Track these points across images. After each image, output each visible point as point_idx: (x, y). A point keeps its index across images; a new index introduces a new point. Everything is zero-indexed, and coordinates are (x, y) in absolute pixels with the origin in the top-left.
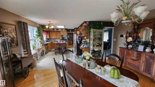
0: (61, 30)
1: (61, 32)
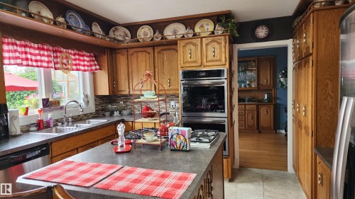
0: (181, 30)
1: (181, 44)
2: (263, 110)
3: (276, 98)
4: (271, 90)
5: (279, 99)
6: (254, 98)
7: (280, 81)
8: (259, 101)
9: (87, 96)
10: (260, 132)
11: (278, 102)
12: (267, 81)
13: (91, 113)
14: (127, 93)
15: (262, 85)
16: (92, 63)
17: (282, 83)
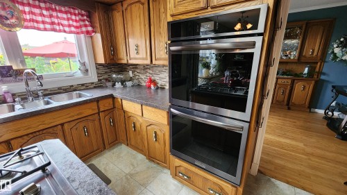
2: (299, 86)
3: (320, 73)
4: (317, 63)
5: (324, 74)
6: (290, 71)
7: (333, 52)
8: (296, 75)
9: (84, 64)
10: (289, 109)
11: (323, 77)
12: (313, 52)
13: (92, 83)
14: (125, 62)
15: (305, 57)
16: (82, 23)
17: (335, 54)
